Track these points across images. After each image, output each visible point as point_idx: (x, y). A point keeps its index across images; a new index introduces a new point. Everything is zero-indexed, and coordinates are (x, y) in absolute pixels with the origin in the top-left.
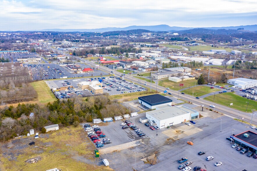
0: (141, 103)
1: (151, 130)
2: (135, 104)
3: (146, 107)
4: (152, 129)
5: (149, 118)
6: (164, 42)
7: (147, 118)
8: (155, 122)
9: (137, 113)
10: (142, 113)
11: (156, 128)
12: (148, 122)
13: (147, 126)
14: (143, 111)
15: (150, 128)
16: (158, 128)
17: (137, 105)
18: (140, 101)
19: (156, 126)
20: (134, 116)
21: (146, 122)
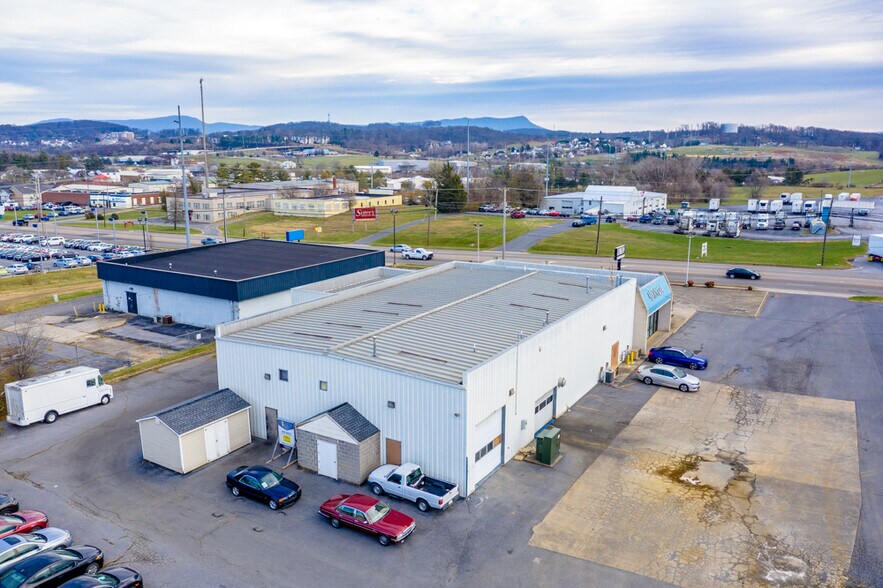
0: (124, 307)
1: (359, 548)
2: (70, 321)
3: (180, 326)
4: (372, 534)
5: (265, 396)
6: (194, 153)
7: (233, 402)
8: (371, 412)
9: (94, 373)
10: (152, 376)
11: (413, 493)
12: (262, 444)
13: (261, 498)
14: (155, 355)
15: (328, 517)
16: (448, 498)
17: (92, 325)
18: (115, 294)
19: (404, 471)
20: (52, 417)
21: (233, 456)
